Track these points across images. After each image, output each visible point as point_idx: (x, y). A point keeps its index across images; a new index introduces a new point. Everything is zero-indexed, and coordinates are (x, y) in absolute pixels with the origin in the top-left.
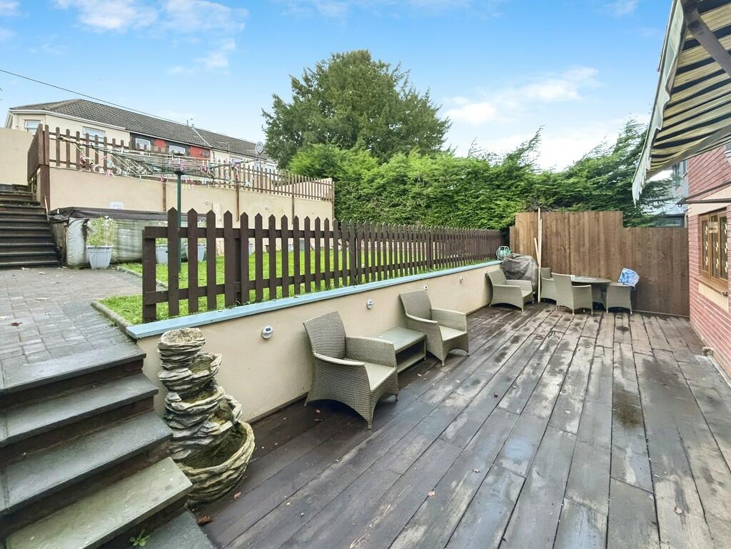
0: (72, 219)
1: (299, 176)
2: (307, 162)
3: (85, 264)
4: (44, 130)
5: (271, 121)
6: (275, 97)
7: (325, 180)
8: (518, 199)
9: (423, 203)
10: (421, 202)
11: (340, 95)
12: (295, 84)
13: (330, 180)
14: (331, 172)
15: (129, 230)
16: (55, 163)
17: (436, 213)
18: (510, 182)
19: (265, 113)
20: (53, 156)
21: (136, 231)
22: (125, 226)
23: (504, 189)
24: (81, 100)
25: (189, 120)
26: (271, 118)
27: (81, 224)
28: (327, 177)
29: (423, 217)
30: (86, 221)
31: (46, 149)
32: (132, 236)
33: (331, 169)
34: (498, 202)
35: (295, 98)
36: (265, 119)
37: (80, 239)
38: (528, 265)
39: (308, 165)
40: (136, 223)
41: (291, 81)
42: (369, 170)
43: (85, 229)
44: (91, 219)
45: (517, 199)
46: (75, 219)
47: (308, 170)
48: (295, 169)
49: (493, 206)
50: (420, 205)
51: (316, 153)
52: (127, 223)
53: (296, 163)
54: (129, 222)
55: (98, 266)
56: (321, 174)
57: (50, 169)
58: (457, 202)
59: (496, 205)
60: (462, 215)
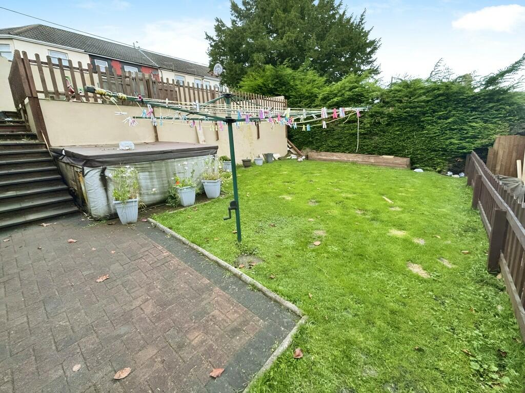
0: (87, 170)
1: (251, 94)
2: (260, 81)
3: (111, 215)
4: (22, 57)
5: (213, 44)
6: (217, 20)
7: (276, 97)
8: (500, 122)
9: (384, 121)
10: (381, 120)
11: (286, 18)
12: (234, 7)
13: (282, 98)
14: (283, 91)
15: (147, 173)
16: (43, 94)
17: (398, 130)
18: (491, 105)
19: (209, 36)
20: (39, 86)
21: (154, 173)
22: (143, 170)
23: (481, 112)
24: (41, 26)
25: (135, 43)
26: (214, 41)
27: (99, 174)
28: (280, 95)
29: (382, 134)
30: (104, 170)
31: (29, 79)
32: (151, 179)
33: (284, 88)
34: (474, 124)
35: (233, 21)
36: (208, 42)
37: (101, 191)
38: (517, 186)
39: (261, 85)
40: (153, 165)
41: (230, 4)
42: (319, 89)
43: (104, 180)
44: (108, 167)
45: (498, 122)
46: (90, 169)
47: (260, 89)
48: (247, 88)
49: (465, 127)
50: (379, 123)
51: (268, 73)
52: (144, 166)
53: (246, 82)
54: (146, 165)
55: (129, 221)
56: (272, 92)
57: (40, 100)
58: (423, 121)
59: (471, 126)
60: (427, 134)
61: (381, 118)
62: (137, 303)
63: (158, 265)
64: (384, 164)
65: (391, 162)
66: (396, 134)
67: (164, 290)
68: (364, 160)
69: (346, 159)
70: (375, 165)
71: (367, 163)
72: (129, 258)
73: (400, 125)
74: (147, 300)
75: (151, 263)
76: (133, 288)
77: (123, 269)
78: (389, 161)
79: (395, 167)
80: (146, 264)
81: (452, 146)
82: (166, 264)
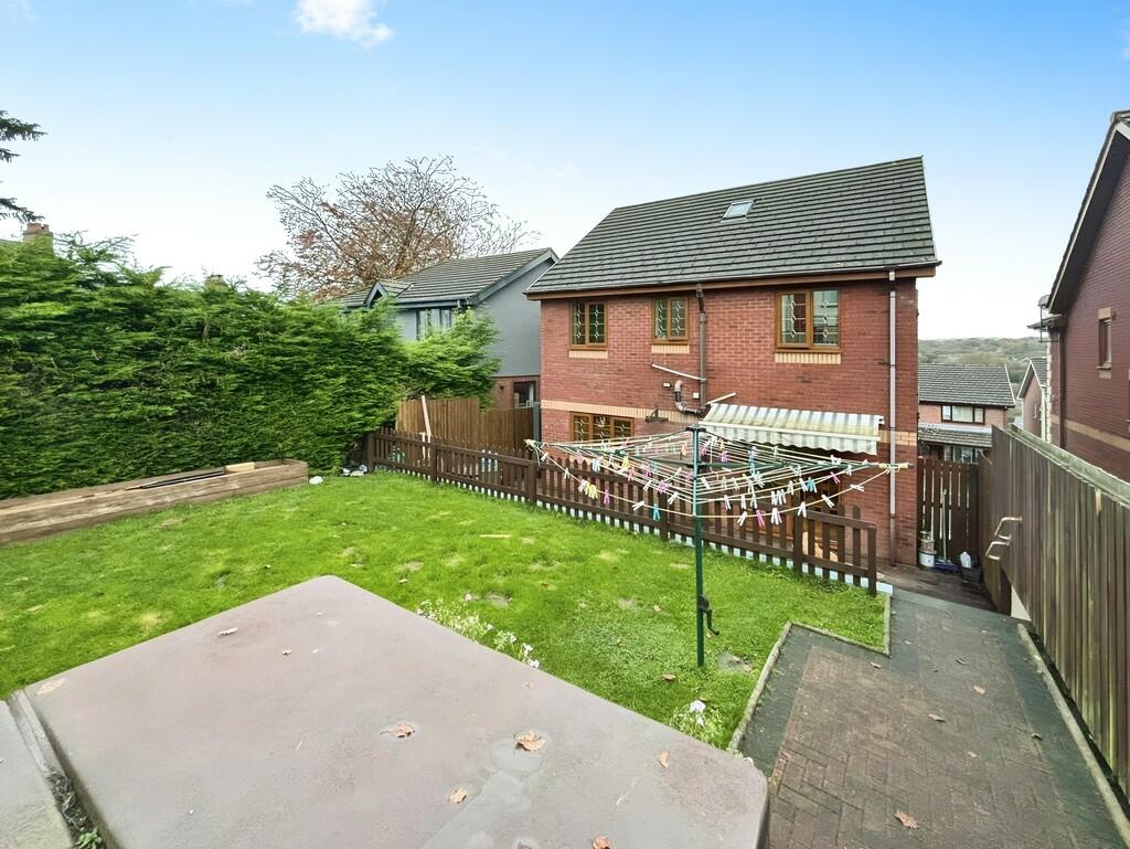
29: (220, 412)
59: (370, 390)
60: (314, 405)
61: (219, 374)
62: (889, 745)
63: (817, 754)
64: (262, 486)
65: (277, 476)
66: (259, 412)
67: (848, 725)
68: (210, 491)
69: (150, 503)
70: (241, 495)
71: (219, 496)
72: (840, 815)
73: (261, 390)
74: (875, 736)
75: (820, 768)
76: (878, 762)
77: (868, 803)
78: (273, 476)
79: (289, 485)
80: (829, 774)
81: (352, 423)
82: (808, 744)
